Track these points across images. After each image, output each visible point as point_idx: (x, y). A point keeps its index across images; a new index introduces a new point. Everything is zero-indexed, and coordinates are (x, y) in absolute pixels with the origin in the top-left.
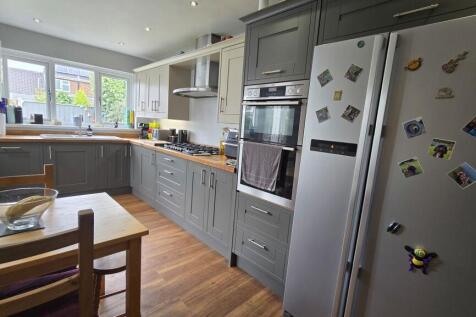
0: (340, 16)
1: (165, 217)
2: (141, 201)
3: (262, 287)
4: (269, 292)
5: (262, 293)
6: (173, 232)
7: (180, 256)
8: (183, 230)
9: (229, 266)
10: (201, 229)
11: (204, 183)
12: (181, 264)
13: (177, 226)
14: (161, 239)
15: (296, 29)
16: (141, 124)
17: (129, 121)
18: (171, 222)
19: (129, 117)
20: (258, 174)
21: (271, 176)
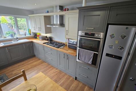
0: (117, 14)
1: (49, 65)
2: (40, 59)
3: (86, 85)
4: (88, 87)
5: (86, 87)
6: (54, 70)
7: (60, 79)
8: (57, 69)
9: (75, 80)
10: (64, 70)
11: (64, 58)
12: (62, 82)
13: (55, 68)
14: (52, 74)
15: (100, 15)
16: (34, 34)
17: (29, 33)
18: (52, 66)
19: (29, 31)
20: (85, 58)
21: (90, 59)
